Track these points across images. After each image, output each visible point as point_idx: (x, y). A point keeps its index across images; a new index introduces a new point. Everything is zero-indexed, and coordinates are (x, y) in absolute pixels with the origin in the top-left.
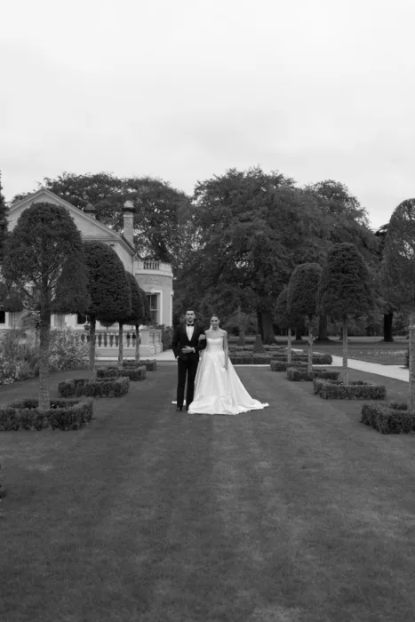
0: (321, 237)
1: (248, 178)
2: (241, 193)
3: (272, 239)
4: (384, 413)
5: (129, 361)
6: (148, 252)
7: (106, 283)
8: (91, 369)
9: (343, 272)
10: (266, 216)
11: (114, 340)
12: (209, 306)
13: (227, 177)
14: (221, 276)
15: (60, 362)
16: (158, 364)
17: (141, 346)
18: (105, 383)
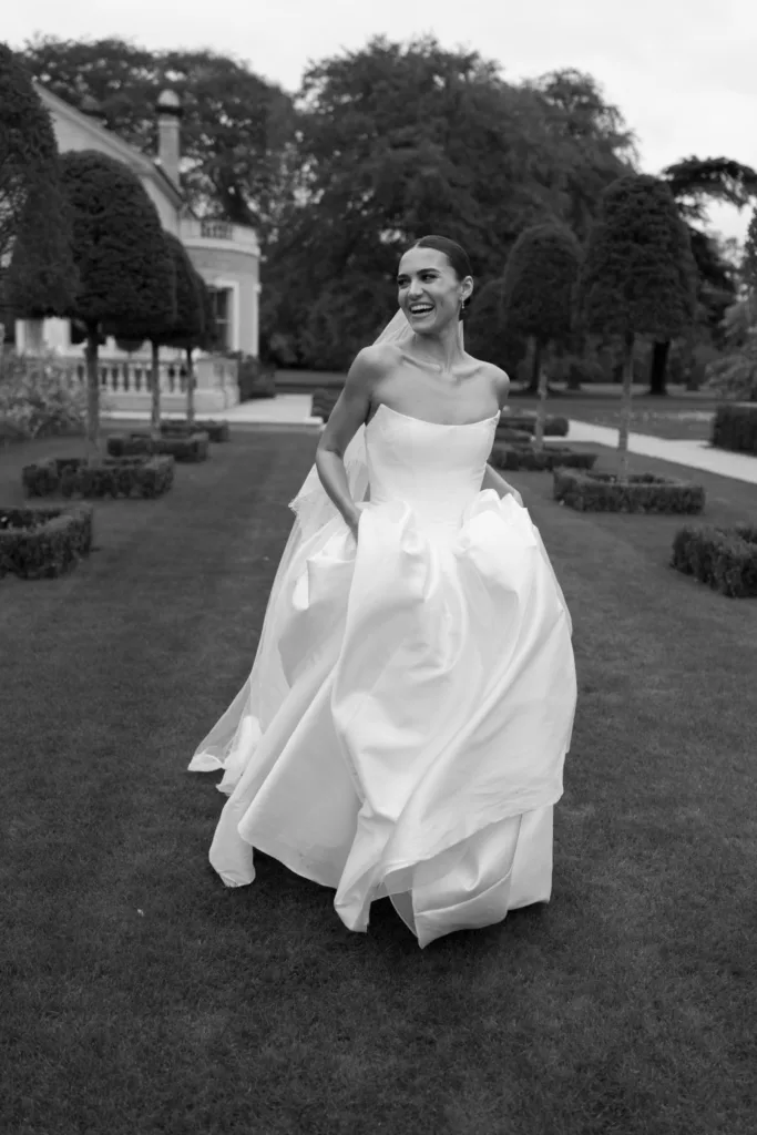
0: (548, 184)
1: (411, 57)
2: (397, 88)
3: (453, 185)
4: (734, 551)
5: (173, 422)
6: (208, 205)
7: (119, 250)
8: (92, 439)
9: (636, 240)
10: (443, 137)
11: (144, 379)
12: (328, 317)
13: (368, 51)
14: (351, 260)
15: (34, 420)
16: (231, 428)
17: (197, 392)
18: (122, 468)
